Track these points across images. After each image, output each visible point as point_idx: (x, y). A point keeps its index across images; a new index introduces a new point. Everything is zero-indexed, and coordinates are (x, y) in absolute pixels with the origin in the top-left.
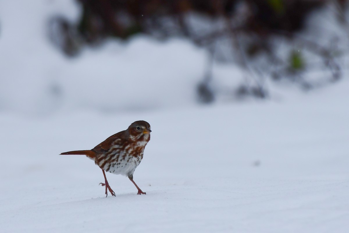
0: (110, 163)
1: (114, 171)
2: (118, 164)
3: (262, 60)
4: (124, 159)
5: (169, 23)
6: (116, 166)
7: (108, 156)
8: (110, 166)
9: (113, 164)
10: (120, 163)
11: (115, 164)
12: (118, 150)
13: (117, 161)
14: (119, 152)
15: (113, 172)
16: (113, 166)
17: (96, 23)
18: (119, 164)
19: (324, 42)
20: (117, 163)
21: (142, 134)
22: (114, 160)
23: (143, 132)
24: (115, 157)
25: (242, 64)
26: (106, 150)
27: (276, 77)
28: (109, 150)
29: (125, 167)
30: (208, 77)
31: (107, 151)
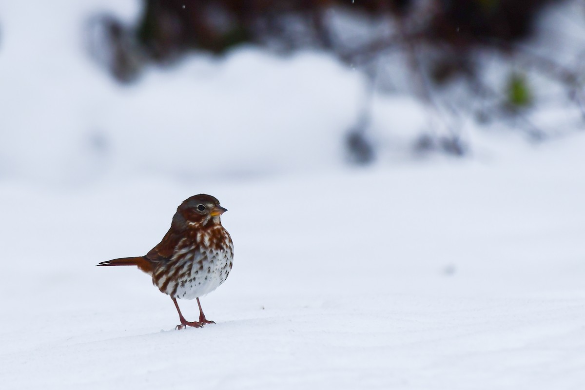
0: (176, 280)
1: (185, 293)
2: (191, 280)
3: (458, 90)
4: (202, 268)
5: (296, 25)
6: (187, 285)
7: (171, 269)
8: (177, 285)
9: (183, 282)
10: (194, 279)
11: (186, 281)
12: (189, 256)
13: (189, 275)
14: (192, 259)
15: (184, 296)
16: (183, 285)
17: (169, 25)
18: (193, 281)
19: (567, 59)
20: (189, 279)
21: (209, 217)
22: (183, 275)
23: (211, 213)
24: (185, 268)
25: (424, 97)
26: (166, 257)
27: (482, 119)
28: (171, 257)
29: (204, 284)
30: (364, 120)
31: (168, 259)
